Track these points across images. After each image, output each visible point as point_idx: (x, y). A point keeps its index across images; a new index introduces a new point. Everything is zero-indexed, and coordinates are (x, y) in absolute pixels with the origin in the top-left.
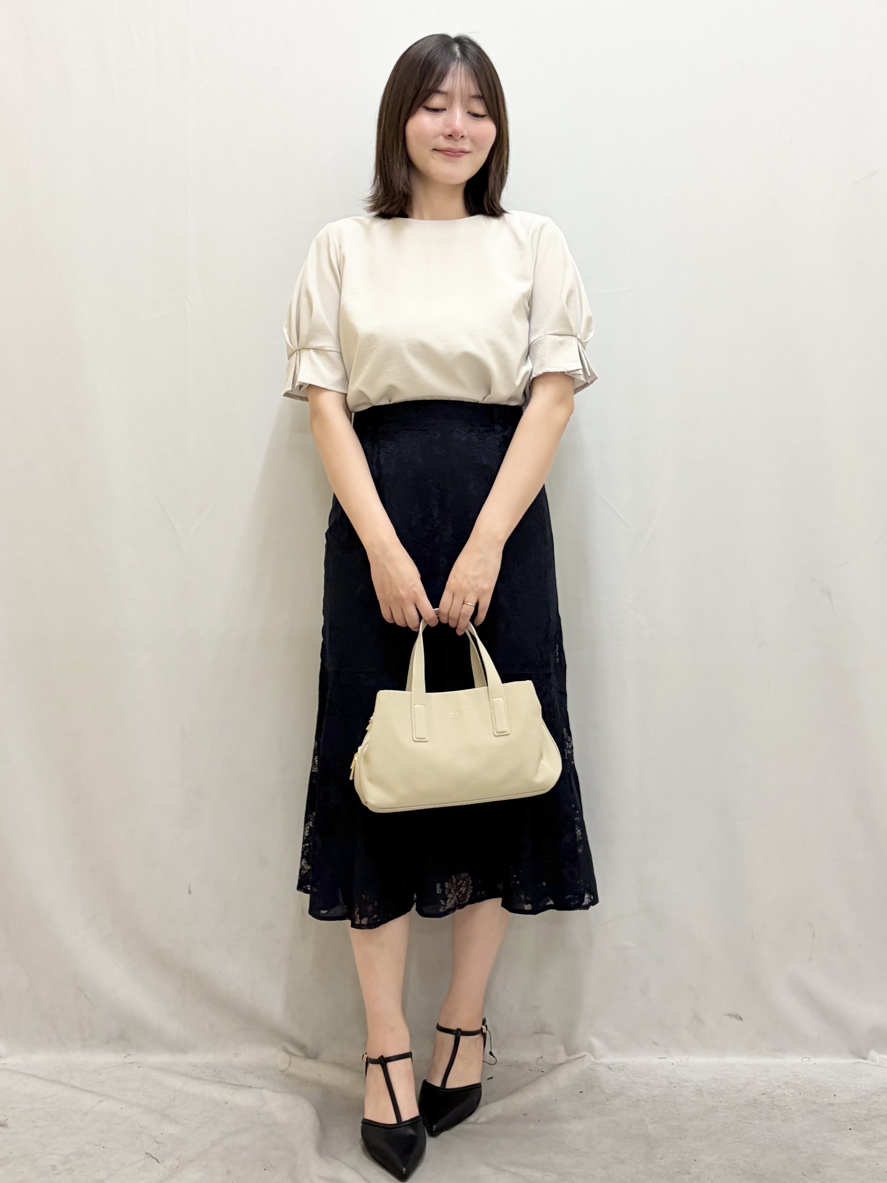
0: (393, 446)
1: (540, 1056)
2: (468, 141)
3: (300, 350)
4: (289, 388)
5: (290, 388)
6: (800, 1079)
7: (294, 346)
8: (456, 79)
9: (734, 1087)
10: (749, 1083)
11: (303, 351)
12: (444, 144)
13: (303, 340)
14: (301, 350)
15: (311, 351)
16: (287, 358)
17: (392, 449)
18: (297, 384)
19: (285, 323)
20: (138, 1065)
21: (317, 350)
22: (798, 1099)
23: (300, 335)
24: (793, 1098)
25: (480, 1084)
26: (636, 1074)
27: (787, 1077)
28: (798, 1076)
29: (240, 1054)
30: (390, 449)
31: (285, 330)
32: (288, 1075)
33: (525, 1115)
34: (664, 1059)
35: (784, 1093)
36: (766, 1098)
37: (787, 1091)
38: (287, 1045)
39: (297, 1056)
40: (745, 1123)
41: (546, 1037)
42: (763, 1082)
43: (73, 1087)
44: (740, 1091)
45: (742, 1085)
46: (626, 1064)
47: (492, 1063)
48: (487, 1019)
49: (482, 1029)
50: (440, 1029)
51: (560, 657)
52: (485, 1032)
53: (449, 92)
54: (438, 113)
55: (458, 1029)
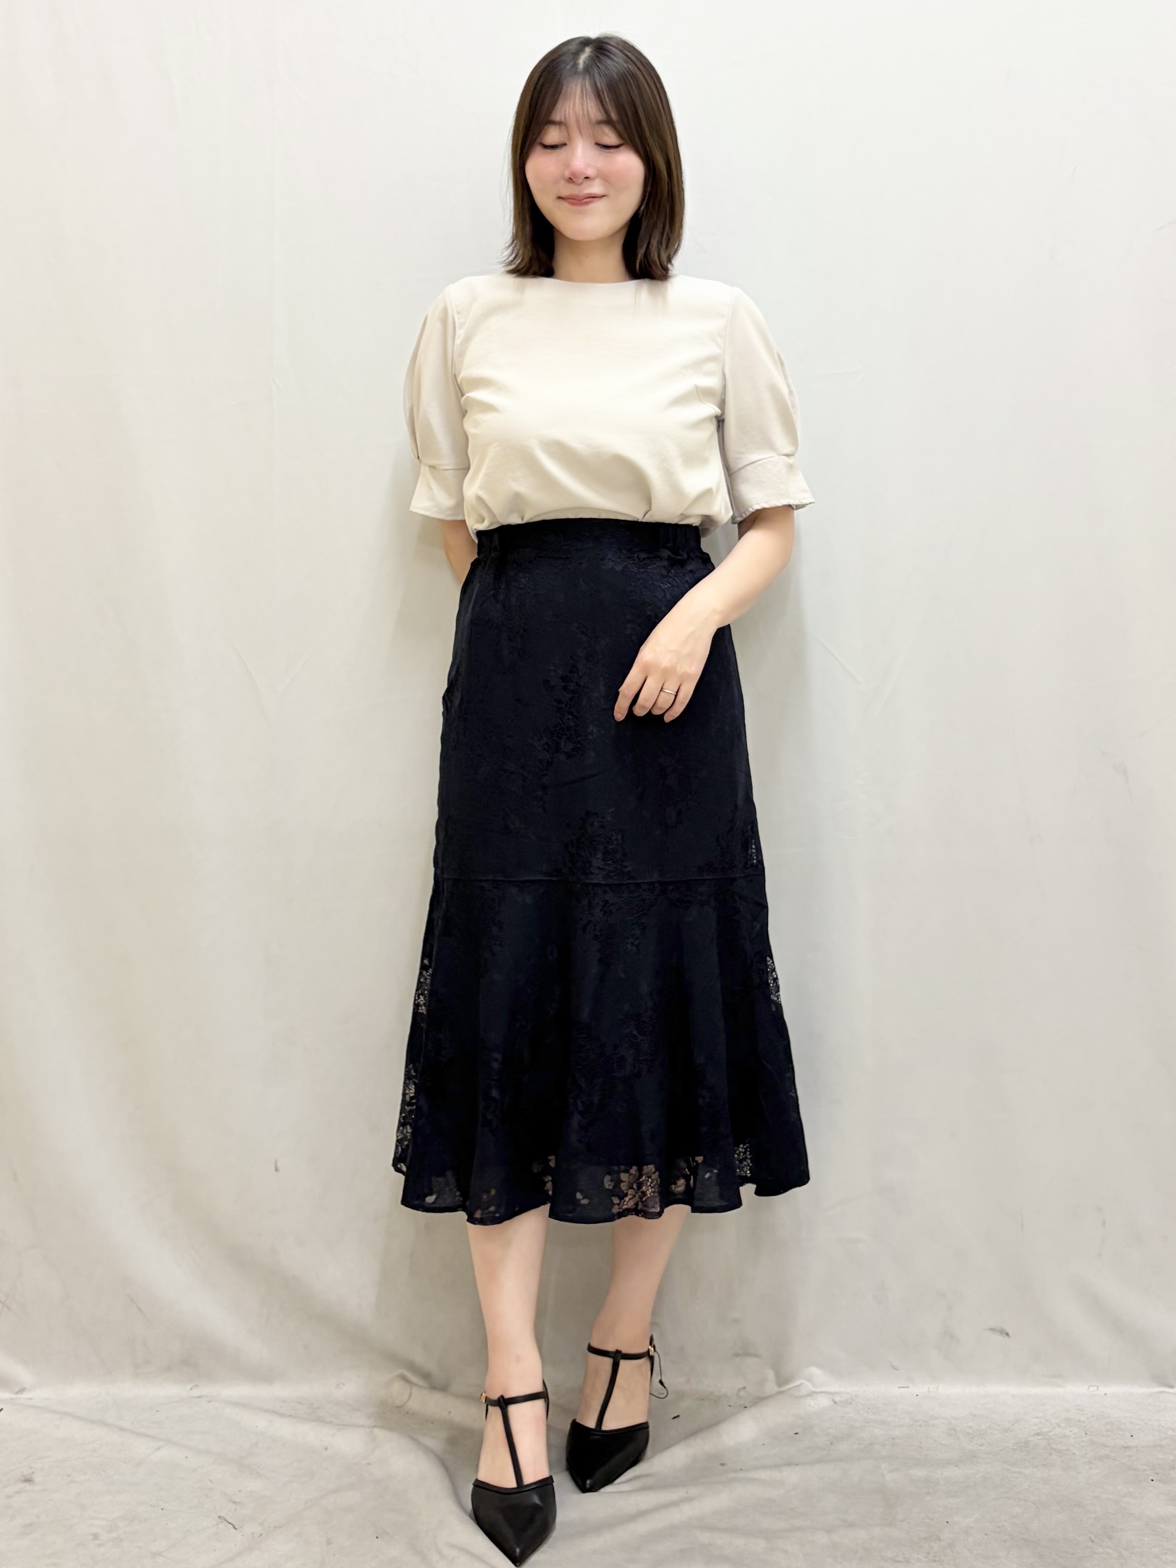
1: (743, 1386)
2: (598, 181)
6: (1086, 1414)
9: (998, 1425)
10: (1017, 1421)
12: (566, 190)
17: (525, 583)
20: (209, 1400)
22: (1083, 1442)
24: (1076, 1439)
25: (647, 1422)
26: (869, 1408)
27: (1069, 1411)
28: (1083, 1411)
29: (344, 1384)
32: (407, 1413)
33: (722, 1465)
34: (906, 1388)
35: (1065, 1433)
36: (1041, 1439)
37: (1068, 1430)
38: (406, 1373)
39: (419, 1386)
40: (1013, 1472)
41: (750, 1360)
42: (1036, 1418)
43: (122, 1429)
44: (1007, 1430)
45: (1009, 1422)
46: (856, 1395)
47: (662, 1396)
48: (655, 1337)
49: (649, 1350)
50: (593, 1350)
51: (757, 857)
52: (653, 1354)
53: (565, 121)
54: (556, 151)
55: (618, 1352)
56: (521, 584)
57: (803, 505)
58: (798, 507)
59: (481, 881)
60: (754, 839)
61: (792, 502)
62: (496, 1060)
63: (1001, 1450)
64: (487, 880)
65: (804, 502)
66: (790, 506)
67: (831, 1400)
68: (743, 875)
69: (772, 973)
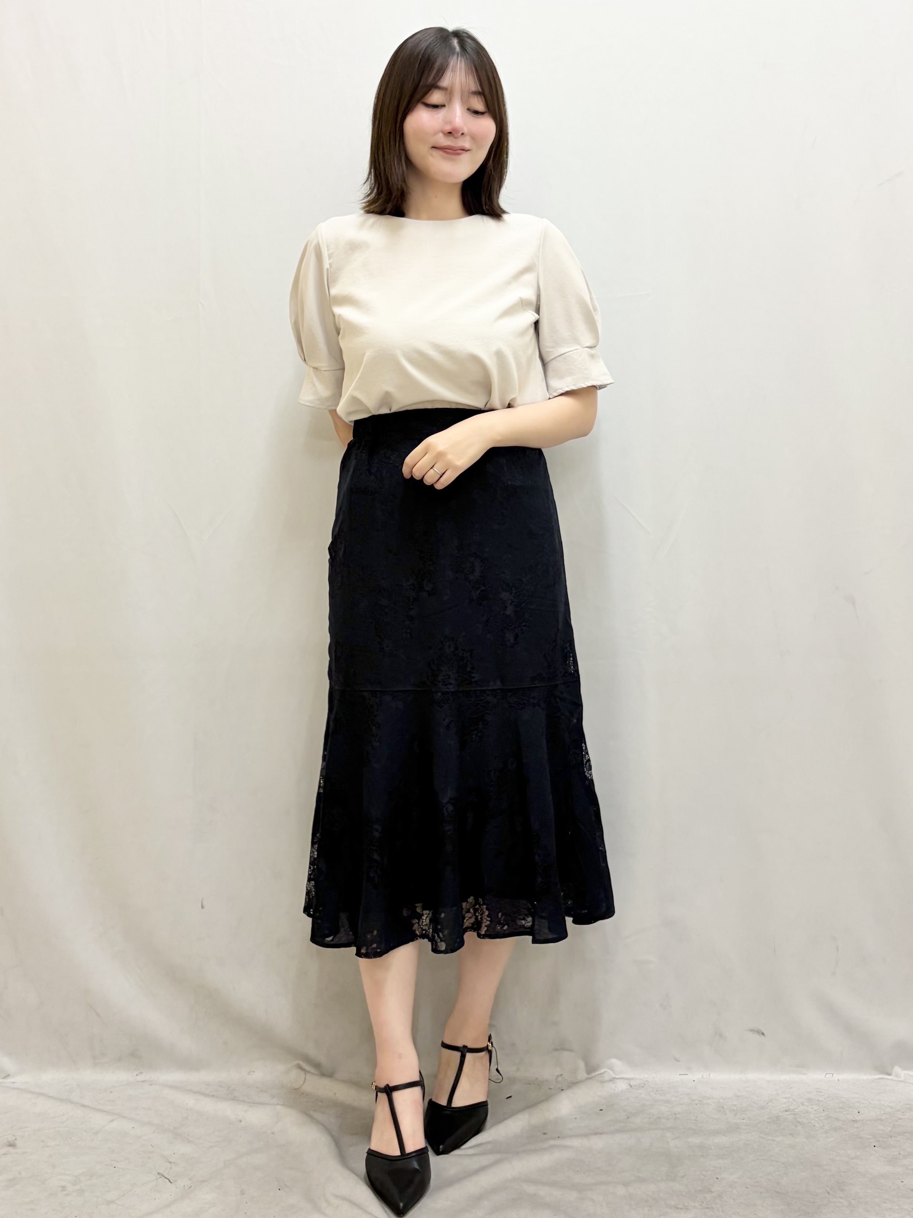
1: (560, 1073)
2: (468, 138)
6: (823, 1095)
8: (455, 75)
9: (756, 1104)
10: (771, 1100)
12: (443, 141)
17: (394, 459)
20: (150, 1083)
22: (821, 1116)
24: (816, 1115)
25: (486, 1102)
26: (657, 1091)
27: (811, 1093)
28: (821, 1093)
32: (303, 1094)
33: (545, 1134)
34: (685, 1076)
35: (808, 1110)
36: (789, 1114)
37: (810, 1108)
38: (301, 1063)
39: (312, 1073)
40: (768, 1140)
41: (566, 1054)
42: (785, 1098)
43: (84, 1106)
44: (762, 1108)
45: (765, 1102)
46: (647, 1081)
47: (498, 1081)
48: (492, 1036)
49: (488, 1046)
50: (445, 1046)
51: (574, 667)
52: (491, 1049)
53: (449, 88)
54: (437, 110)
55: (465, 1047)
56: (391, 460)
57: (604, 385)
58: (601, 387)
59: (363, 691)
60: (572, 653)
61: (595, 383)
62: (377, 830)
63: (758, 1123)
64: (366, 691)
65: (605, 382)
66: (594, 387)
67: (628, 1084)
68: (562, 682)
69: (585, 756)
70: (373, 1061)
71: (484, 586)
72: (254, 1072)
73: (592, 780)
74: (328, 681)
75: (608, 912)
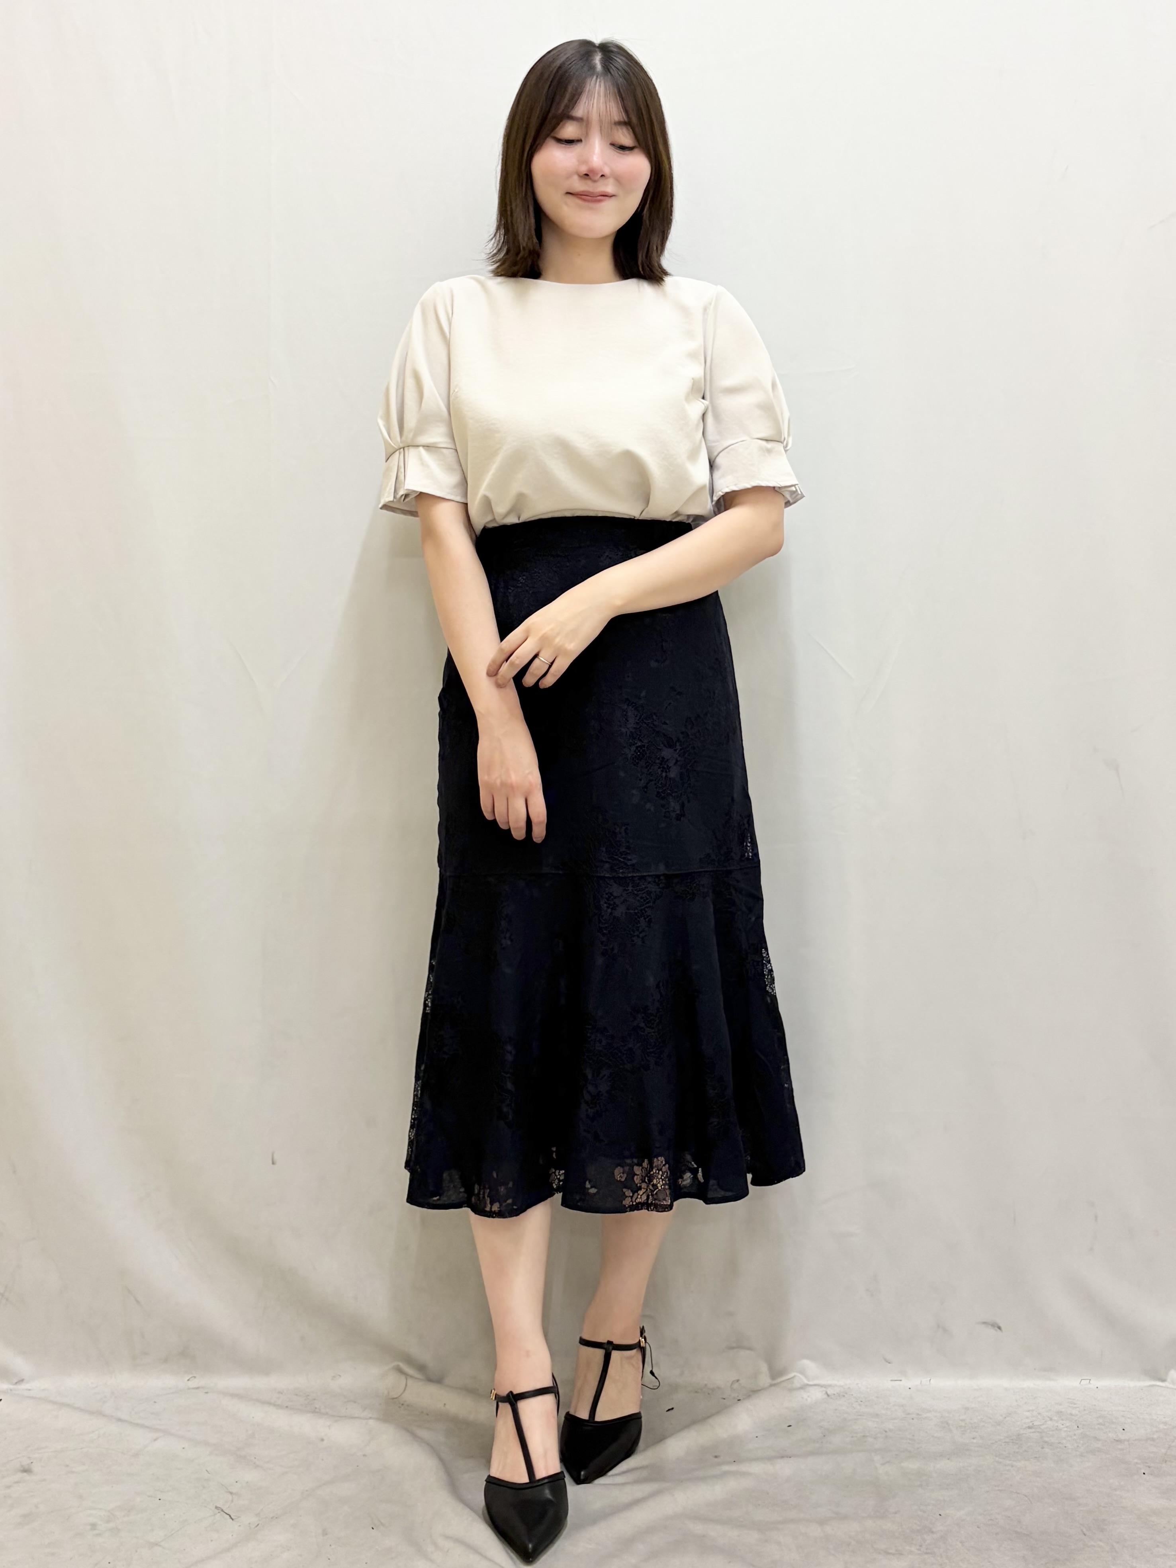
0: (524, 577)
1: (736, 1378)
2: (611, 181)
3: (404, 448)
4: (388, 498)
5: (391, 499)
6: (1078, 1407)
7: (396, 441)
8: (592, 100)
9: (990, 1418)
10: (1010, 1414)
11: (408, 449)
12: (579, 186)
13: (408, 435)
14: (406, 449)
15: (421, 449)
16: (384, 460)
18: (401, 492)
19: (381, 412)
20: (206, 1391)
21: (428, 447)
22: (1075, 1435)
23: (405, 425)
24: (1069, 1432)
25: (639, 1414)
26: (861, 1401)
27: (1061, 1404)
28: (1075, 1404)
30: (521, 583)
31: (381, 423)
32: (403, 1404)
33: (716, 1457)
34: (899, 1382)
35: (1057, 1426)
36: (1033, 1432)
37: (1061, 1423)
38: (402, 1365)
39: (416, 1378)
40: (1006, 1465)
41: (743, 1353)
42: (1029, 1411)
43: (120, 1420)
44: (999, 1423)
45: (1001, 1416)
46: (849, 1388)
47: (654, 1388)
48: (645, 1328)
49: (640, 1342)
50: (584, 1342)
51: (753, 850)
52: (644, 1346)
53: (585, 118)
54: (571, 146)
55: (610, 1343)
60: (750, 833)
63: (993, 1443)
67: (824, 1392)
68: (739, 868)
69: (766, 965)
70: (492, 1361)
71: (641, 741)
72: (340, 1376)
73: (776, 996)
74: (438, 869)
75: (796, 1167)
